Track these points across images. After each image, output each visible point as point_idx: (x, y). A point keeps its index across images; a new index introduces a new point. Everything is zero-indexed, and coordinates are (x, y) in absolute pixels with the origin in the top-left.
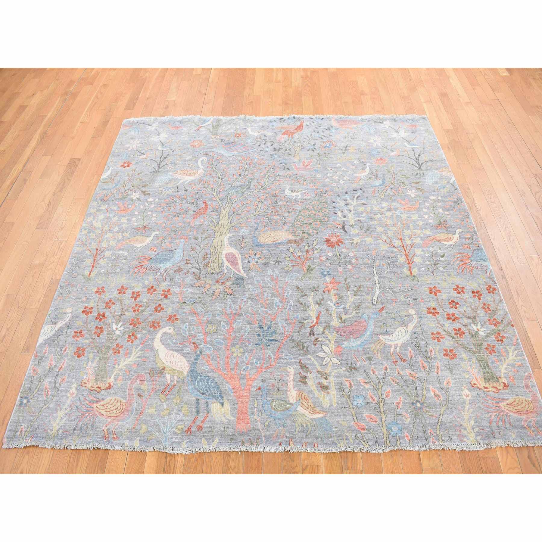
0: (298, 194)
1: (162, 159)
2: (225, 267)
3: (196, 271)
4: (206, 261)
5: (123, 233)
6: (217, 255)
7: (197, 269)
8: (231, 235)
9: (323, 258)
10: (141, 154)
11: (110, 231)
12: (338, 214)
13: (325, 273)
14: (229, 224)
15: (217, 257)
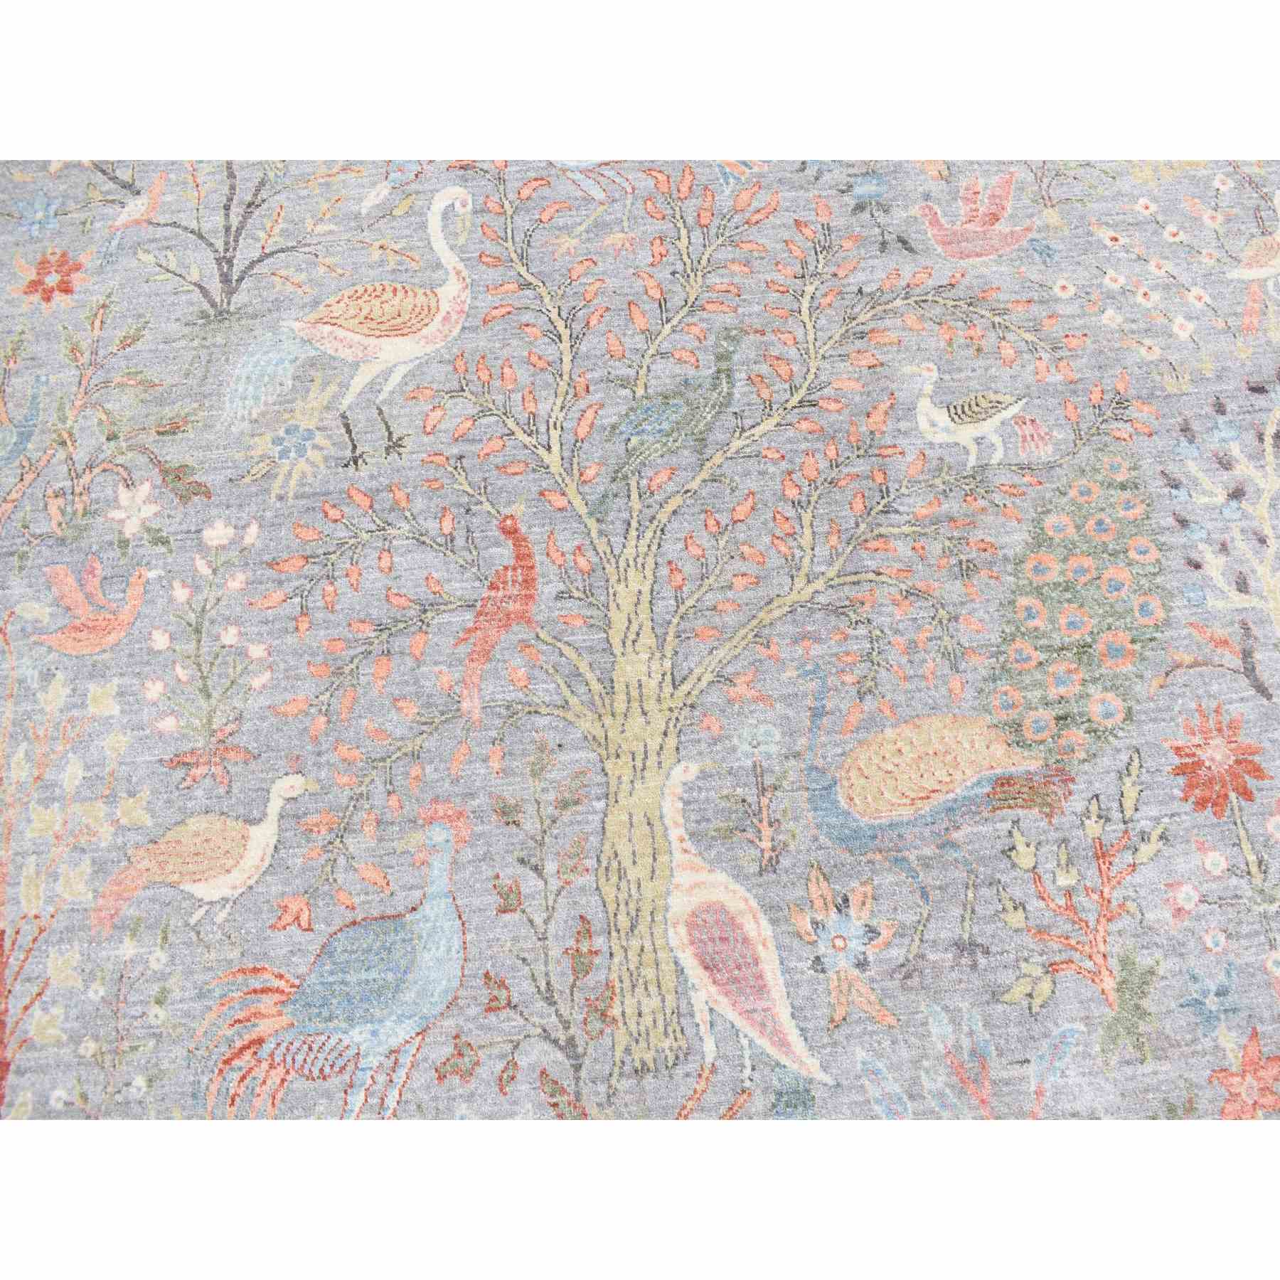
0: (988, 427)
1: (235, 221)
2: (701, 1016)
3: (555, 1059)
4: (591, 980)
5: (111, 799)
6: (642, 928)
7: (555, 1042)
8: (694, 769)
9: (1186, 896)
10: (120, 194)
11: (48, 792)
12: (1206, 566)
13: (1212, 1003)
14: (668, 689)
15: (648, 945)
